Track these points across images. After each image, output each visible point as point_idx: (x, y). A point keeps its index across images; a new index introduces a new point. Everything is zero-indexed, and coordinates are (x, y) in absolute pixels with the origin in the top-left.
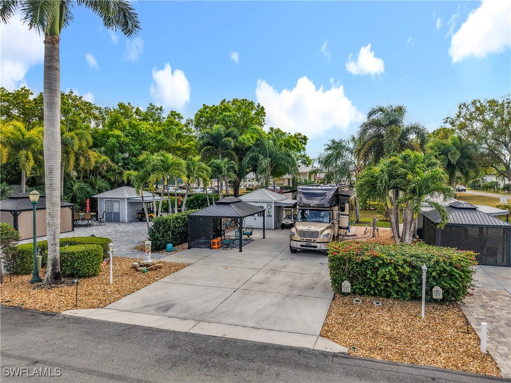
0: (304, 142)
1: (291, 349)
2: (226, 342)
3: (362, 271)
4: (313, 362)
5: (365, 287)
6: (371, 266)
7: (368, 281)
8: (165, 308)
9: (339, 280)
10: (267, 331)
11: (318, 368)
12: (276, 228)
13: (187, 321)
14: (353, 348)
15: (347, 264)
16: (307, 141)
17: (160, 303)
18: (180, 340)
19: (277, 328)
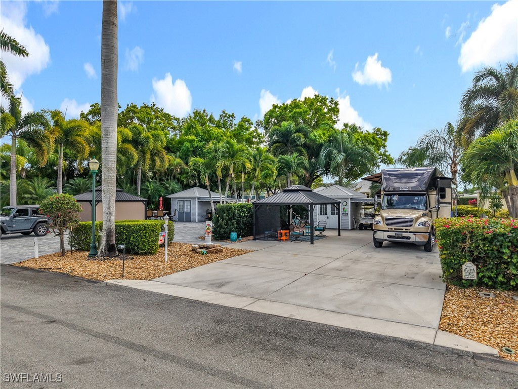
0: (384, 138)
1: (395, 340)
2: (293, 323)
3: (492, 250)
4: (438, 361)
5: (497, 275)
6: (509, 242)
7: (503, 266)
8: (219, 285)
9: (456, 264)
10: (352, 316)
11: (451, 372)
12: (353, 229)
13: (243, 298)
14: (507, 350)
15: (468, 242)
16: (388, 137)
17: (214, 280)
18: (231, 316)
19: (368, 315)
